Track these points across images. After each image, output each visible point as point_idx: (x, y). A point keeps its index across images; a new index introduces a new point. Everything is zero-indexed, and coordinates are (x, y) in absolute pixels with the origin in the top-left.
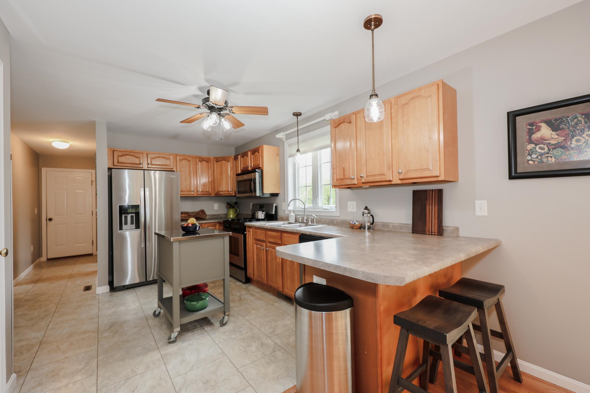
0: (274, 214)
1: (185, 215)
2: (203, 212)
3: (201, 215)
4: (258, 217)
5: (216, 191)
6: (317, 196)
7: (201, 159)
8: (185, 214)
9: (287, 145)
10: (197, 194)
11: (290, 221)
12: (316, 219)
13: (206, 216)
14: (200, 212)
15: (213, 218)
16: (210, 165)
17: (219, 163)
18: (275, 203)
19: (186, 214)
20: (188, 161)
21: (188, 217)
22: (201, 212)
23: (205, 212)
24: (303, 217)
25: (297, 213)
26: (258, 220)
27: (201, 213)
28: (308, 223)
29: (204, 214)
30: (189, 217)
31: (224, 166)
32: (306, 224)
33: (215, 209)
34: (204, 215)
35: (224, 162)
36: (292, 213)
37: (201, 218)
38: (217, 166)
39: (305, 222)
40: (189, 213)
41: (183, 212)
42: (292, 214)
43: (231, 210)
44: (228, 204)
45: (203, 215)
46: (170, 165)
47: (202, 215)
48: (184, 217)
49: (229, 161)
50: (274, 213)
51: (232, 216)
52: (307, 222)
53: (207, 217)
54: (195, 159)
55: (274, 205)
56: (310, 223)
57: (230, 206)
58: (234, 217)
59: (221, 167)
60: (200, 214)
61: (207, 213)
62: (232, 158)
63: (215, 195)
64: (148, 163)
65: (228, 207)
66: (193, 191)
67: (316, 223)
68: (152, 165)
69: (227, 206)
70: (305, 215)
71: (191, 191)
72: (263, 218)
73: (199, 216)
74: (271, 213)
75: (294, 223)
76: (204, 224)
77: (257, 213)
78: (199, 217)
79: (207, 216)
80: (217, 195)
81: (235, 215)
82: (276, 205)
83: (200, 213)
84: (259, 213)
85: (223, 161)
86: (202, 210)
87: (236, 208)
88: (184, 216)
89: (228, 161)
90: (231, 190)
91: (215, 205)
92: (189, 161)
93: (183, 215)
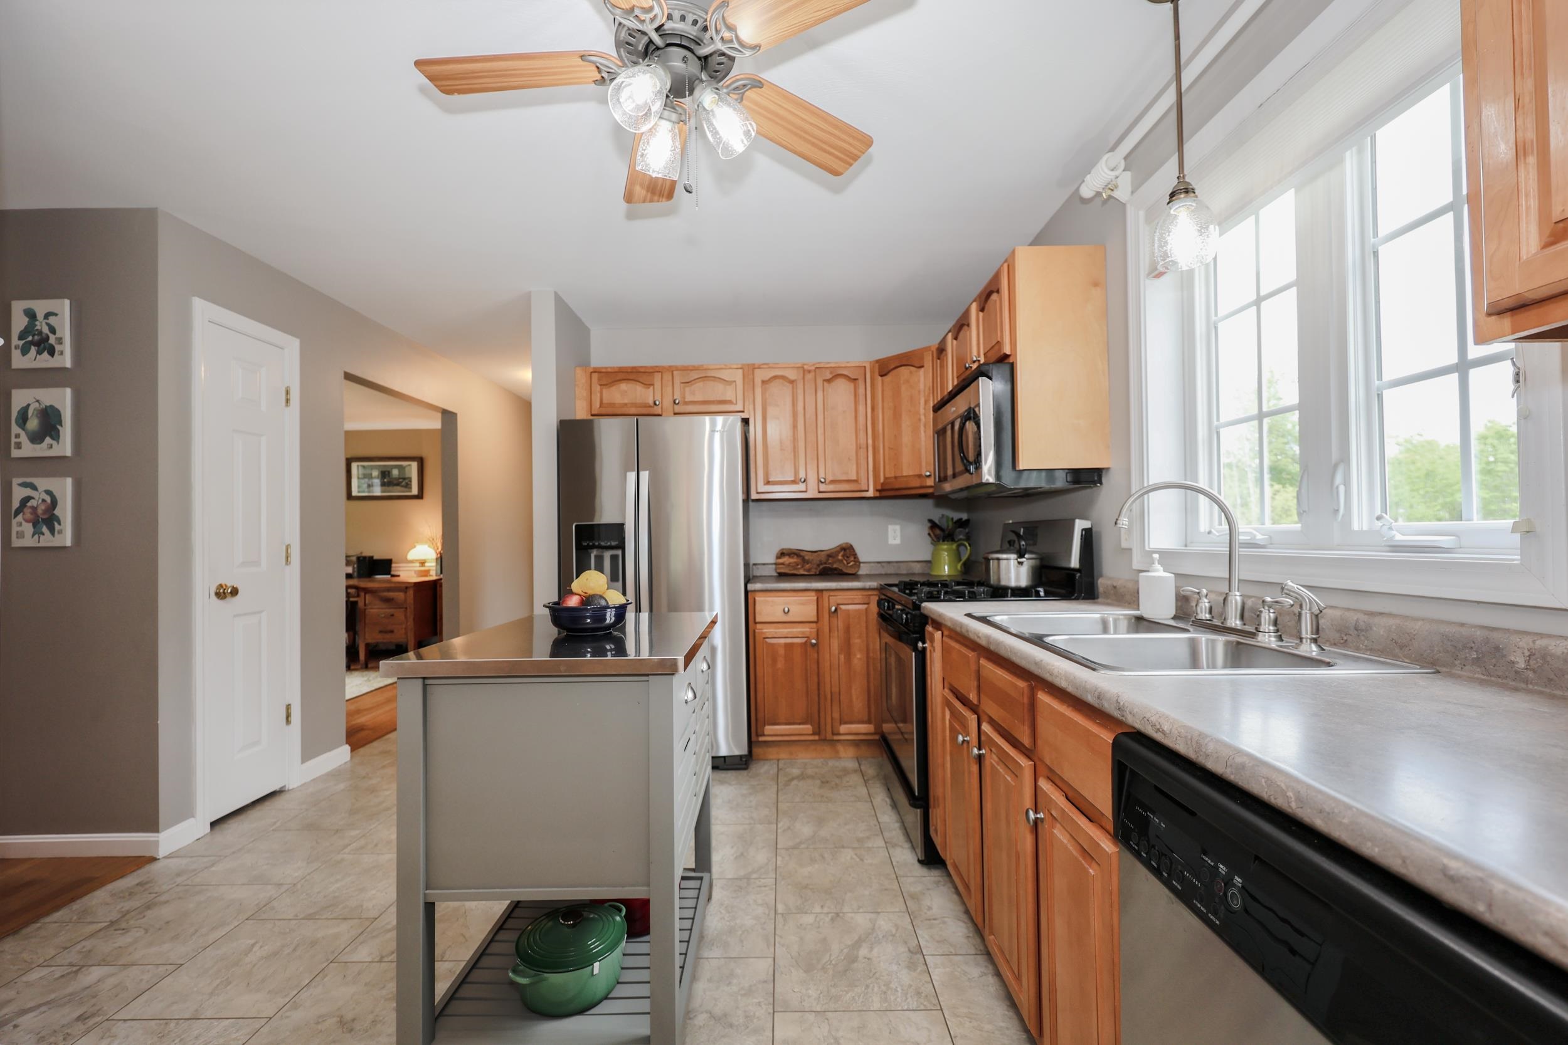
0: (1074, 570)
1: (792, 560)
2: (848, 550)
3: (841, 561)
4: (999, 579)
5: (882, 480)
6: (1336, 466)
7: (831, 373)
8: (793, 557)
9: (1142, 213)
10: (817, 491)
11: (1147, 609)
12: (1316, 617)
13: (859, 566)
14: (839, 552)
15: (883, 572)
16: (861, 391)
17: (888, 378)
18: (1083, 517)
19: (795, 557)
20: (788, 384)
21: (799, 566)
22: (842, 553)
23: (854, 550)
24: (1221, 594)
25: (1189, 569)
26: (999, 593)
27: (843, 556)
28: (1253, 635)
29: (852, 559)
30: (802, 567)
31: (903, 388)
32: (1233, 638)
33: (891, 541)
34: (852, 563)
35: (904, 371)
36: (1158, 566)
37: (841, 570)
38: (883, 391)
39: (1234, 622)
40: (802, 554)
41: (785, 549)
42: (1159, 572)
43: (945, 547)
44: (933, 525)
45: (848, 563)
46: (735, 402)
47: (845, 562)
48: (789, 565)
49: (922, 367)
50: (1074, 562)
51: (946, 567)
52: (1250, 628)
53: (863, 570)
54: (812, 374)
55: (1080, 525)
56: (1268, 639)
57: (940, 533)
58: (953, 573)
59: (897, 393)
60: (840, 557)
61: (862, 557)
62: (933, 352)
63: (878, 494)
64: (675, 398)
65: (932, 534)
66: (804, 481)
67: (1315, 641)
68: (686, 403)
69: (929, 534)
70: (1235, 583)
71: (798, 480)
72: (1024, 582)
73: (835, 566)
74: (1064, 564)
75: (1172, 623)
76: (826, 594)
77: (996, 561)
78: (836, 569)
79: (862, 565)
80: (885, 494)
81: (959, 566)
82: (1087, 524)
83: (838, 555)
84: (1003, 563)
85: (903, 367)
86: (847, 543)
87: (961, 539)
88: (787, 562)
89: (919, 366)
90: (928, 474)
91: (889, 530)
92: (792, 382)
93: (786, 560)
